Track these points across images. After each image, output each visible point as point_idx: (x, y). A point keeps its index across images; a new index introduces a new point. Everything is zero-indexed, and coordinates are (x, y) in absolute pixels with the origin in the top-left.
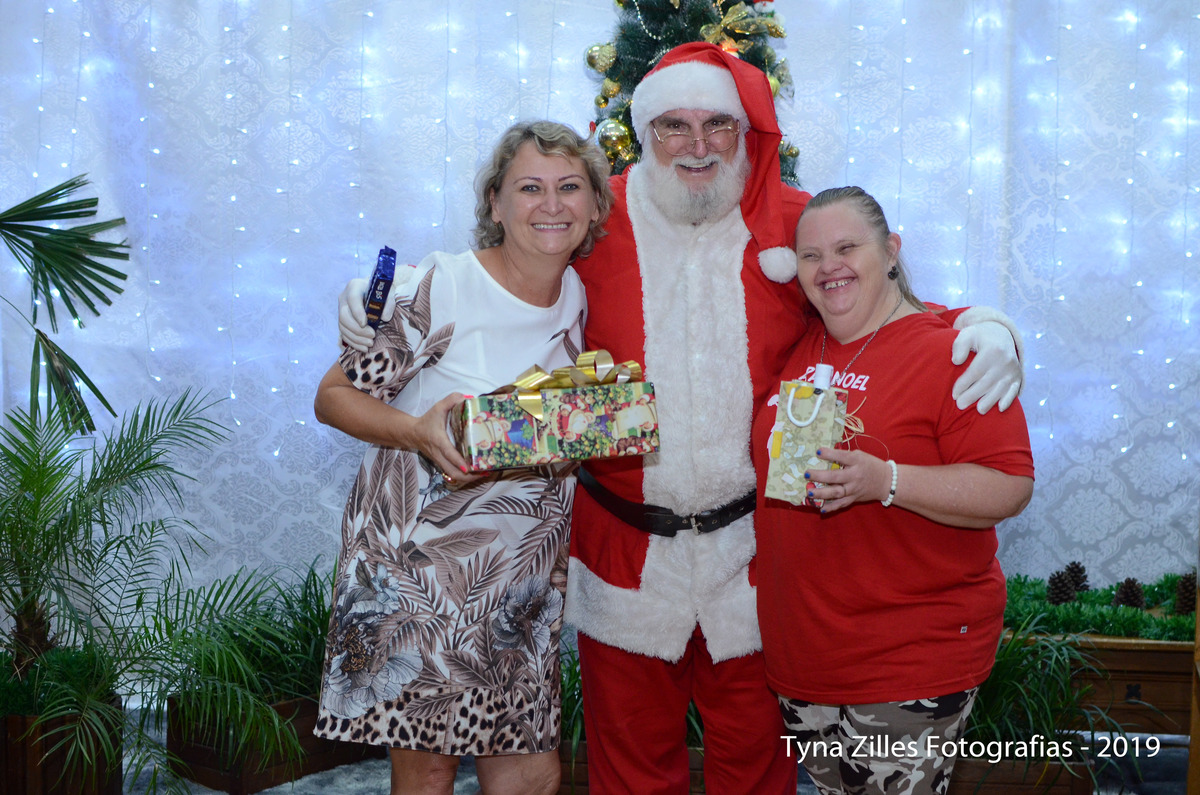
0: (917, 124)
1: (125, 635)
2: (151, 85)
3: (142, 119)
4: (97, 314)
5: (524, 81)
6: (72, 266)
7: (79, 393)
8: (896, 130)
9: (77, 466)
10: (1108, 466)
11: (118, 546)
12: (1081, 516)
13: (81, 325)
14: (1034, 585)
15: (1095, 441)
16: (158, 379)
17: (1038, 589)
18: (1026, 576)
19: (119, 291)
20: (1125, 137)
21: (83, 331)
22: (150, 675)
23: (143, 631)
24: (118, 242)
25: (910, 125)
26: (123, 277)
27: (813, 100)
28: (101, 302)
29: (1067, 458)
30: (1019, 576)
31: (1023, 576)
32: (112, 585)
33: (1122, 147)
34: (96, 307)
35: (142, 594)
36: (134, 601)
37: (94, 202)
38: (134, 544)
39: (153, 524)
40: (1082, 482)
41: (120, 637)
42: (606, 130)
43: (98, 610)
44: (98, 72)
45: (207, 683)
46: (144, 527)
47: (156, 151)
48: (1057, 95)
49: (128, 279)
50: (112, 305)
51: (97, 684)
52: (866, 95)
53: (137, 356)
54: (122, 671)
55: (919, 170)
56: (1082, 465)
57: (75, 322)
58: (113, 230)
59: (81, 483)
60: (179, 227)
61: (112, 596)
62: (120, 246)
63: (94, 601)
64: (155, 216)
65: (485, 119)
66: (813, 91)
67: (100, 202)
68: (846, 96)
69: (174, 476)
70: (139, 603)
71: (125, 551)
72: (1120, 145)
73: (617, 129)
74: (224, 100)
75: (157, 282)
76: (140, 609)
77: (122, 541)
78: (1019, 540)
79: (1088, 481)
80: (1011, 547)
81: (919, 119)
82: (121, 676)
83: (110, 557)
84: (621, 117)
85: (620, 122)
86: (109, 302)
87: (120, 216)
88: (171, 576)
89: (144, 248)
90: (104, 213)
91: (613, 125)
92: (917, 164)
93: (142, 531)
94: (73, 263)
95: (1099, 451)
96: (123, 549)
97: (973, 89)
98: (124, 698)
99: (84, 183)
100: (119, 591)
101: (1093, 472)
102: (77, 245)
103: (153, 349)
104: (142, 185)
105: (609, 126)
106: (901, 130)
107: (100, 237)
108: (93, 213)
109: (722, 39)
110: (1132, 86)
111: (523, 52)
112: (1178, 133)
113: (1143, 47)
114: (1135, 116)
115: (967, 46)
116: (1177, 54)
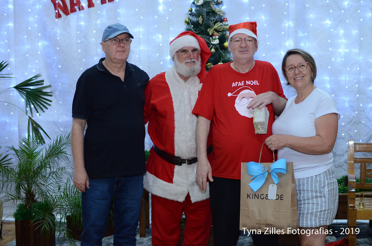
1: (56, 198)
2: (58, 48)
3: (56, 58)
4: (44, 112)
5: (161, 45)
6: (37, 99)
7: (41, 133)
8: (264, 55)
9: (41, 152)
11: (53, 174)
13: (40, 115)
16: (62, 129)
19: (50, 105)
20: (328, 55)
21: (40, 117)
22: (62, 208)
23: (60, 197)
24: (49, 92)
25: (268, 53)
26: (51, 101)
28: (45, 108)
32: (52, 184)
34: (44, 110)
35: (60, 187)
36: (58, 188)
37: (43, 81)
38: (57, 173)
39: (62, 168)
41: (54, 198)
43: (48, 191)
44: (43, 45)
45: (78, 210)
46: (60, 168)
47: (60, 66)
48: (309, 44)
49: (52, 102)
50: (48, 109)
51: (48, 211)
53: (55, 123)
54: (55, 207)
57: (38, 114)
58: (48, 88)
59: (43, 157)
60: (66, 87)
61: (51, 187)
62: (50, 93)
63: (47, 189)
64: (60, 84)
65: (150, 55)
67: (44, 81)
69: (68, 155)
70: (59, 189)
71: (55, 175)
72: (326, 57)
74: (78, 51)
75: (61, 103)
76: (59, 191)
77: (54, 173)
81: (271, 51)
82: (55, 209)
83: (50, 177)
86: (47, 108)
87: (49, 84)
88: (67, 182)
89: (57, 93)
90: (46, 84)
93: (59, 170)
94: (37, 98)
96: (54, 175)
97: (285, 43)
98: (55, 215)
99: (40, 76)
100: (54, 186)
102: (38, 93)
103: (60, 121)
104: (56, 76)
106: (265, 55)
107: (45, 90)
108: (43, 84)
109: (214, 32)
110: (329, 41)
111: (160, 36)
112: (343, 54)
113: (332, 30)
114: (330, 49)
115: (283, 31)
116: (342, 32)
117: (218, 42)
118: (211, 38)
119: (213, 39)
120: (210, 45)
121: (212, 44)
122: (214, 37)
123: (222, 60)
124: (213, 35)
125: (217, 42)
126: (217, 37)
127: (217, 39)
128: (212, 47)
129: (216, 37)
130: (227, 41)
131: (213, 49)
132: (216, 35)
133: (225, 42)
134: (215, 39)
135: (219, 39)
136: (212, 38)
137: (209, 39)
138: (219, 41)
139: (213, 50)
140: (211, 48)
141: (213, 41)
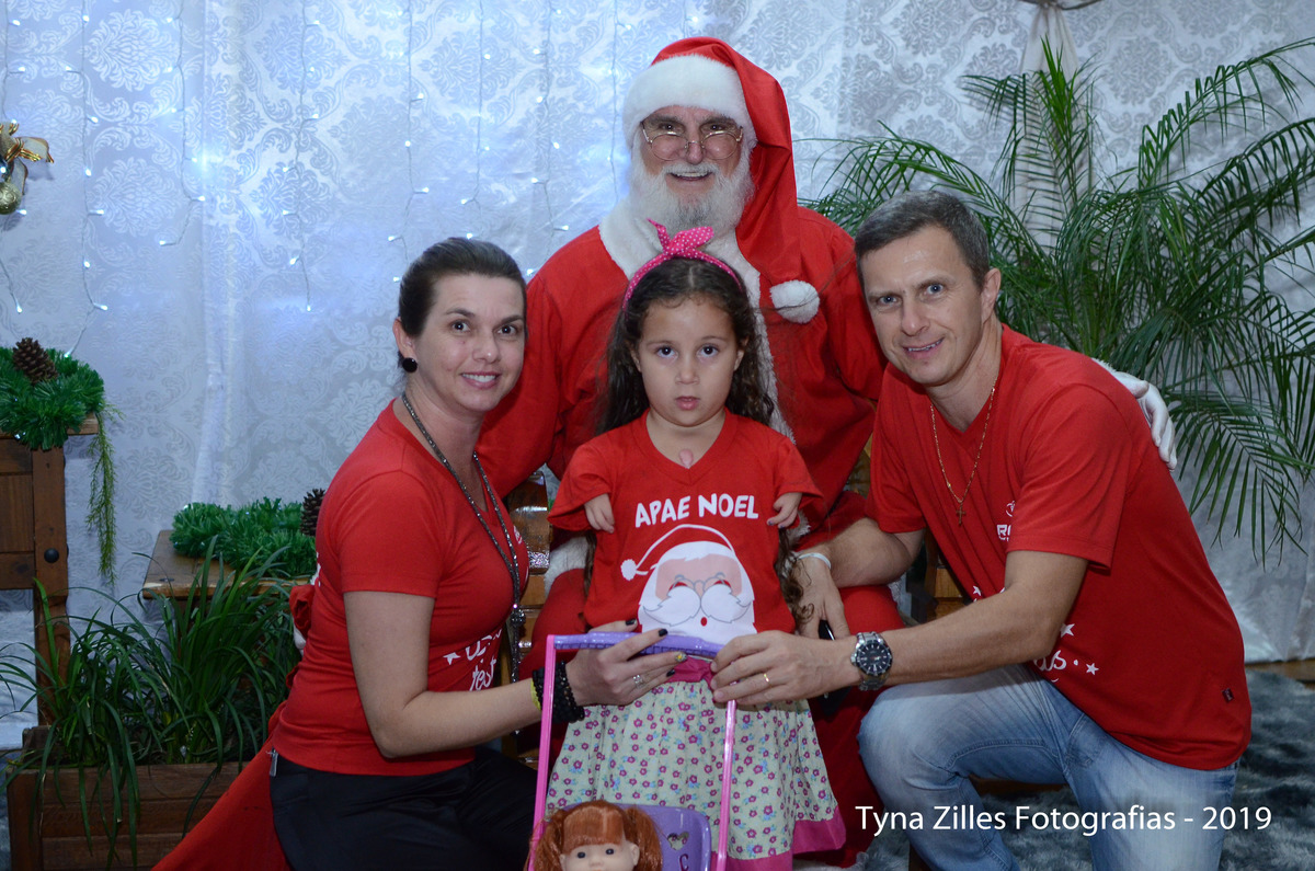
10: (388, 348)
12: (355, 417)
14: (288, 512)
15: (370, 315)
17: (293, 517)
18: (278, 501)
29: (334, 340)
30: (267, 500)
31: (272, 500)
40: (354, 372)
56: (354, 348)
78: (271, 454)
79: (362, 369)
80: (261, 464)
95: (376, 328)
101: (369, 356)
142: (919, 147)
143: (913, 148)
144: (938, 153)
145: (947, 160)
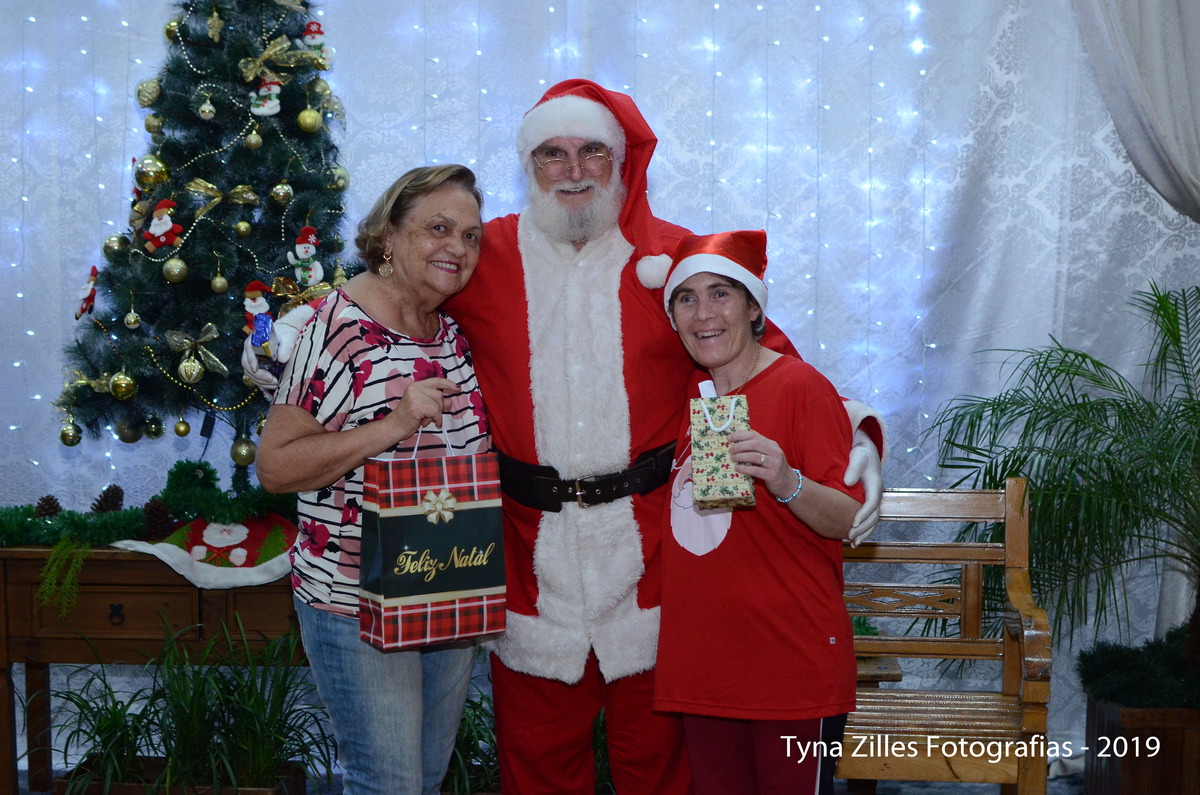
0: (499, 154)
5: (99, 119)
20: (706, 164)
25: (492, 156)
27: (392, 133)
33: (704, 174)
42: (143, 167)
52: (446, 126)
55: (501, 200)
66: (392, 124)
68: (422, 128)
72: (701, 172)
73: (154, 164)
81: (500, 149)
84: (158, 153)
85: (157, 158)
91: (150, 161)
92: (499, 195)
105: (146, 162)
106: (482, 161)
109: (263, 73)
110: (709, 114)
111: (102, 90)
112: (761, 161)
113: (719, 74)
114: (712, 143)
115: (542, 78)
116: (757, 81)
117: (277, 109)
118: (253, 94)
119: (260, 98)
120: (248, 121)
121: (254, 116)
122: (263, 92)
123: (286, 174)
124: (258, 83)
125: (270, 109)
126: (276, 90)
127: (273, 97)
128: (252, 127)
129: (269, 89)
130: (309, 106)
131: (254, 132)
132: (272, 83)
133: (305, 108)
134: (267, 98)
135: (280, 97)
136: (258, 95)
137: (245, 98)
138: (281, 104)
139: (254, 138)
140: (249, 132)
141: (258, 106)
142: (1077, 355)
143: (1072, 356)
144: (1093, 362)
145: (1097, 364)
